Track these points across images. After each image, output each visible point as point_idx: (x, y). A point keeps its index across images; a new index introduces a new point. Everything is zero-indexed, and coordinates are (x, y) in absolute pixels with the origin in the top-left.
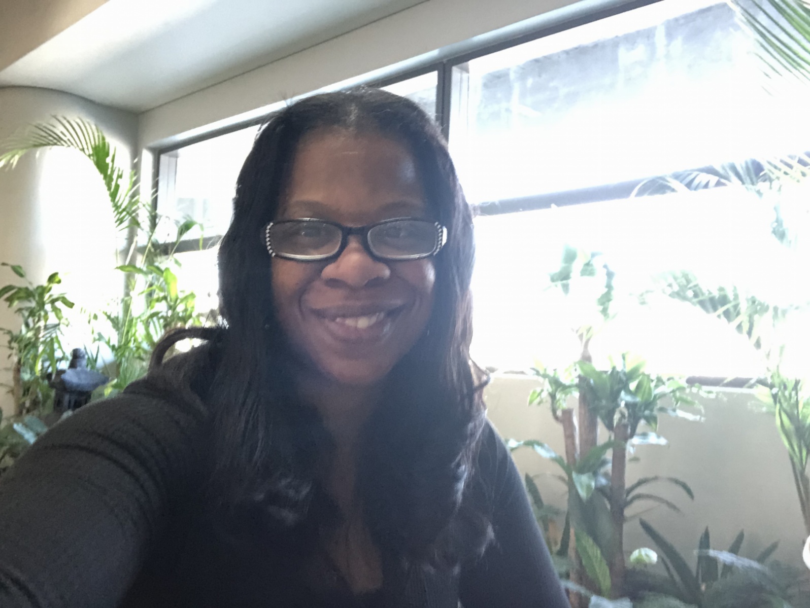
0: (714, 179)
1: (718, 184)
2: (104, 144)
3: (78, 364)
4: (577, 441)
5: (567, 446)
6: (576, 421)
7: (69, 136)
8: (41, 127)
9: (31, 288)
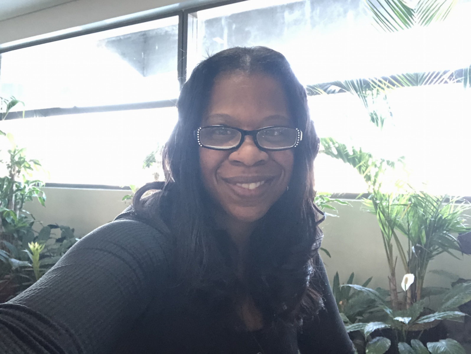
0: (338, 89)
1: (340, 91)
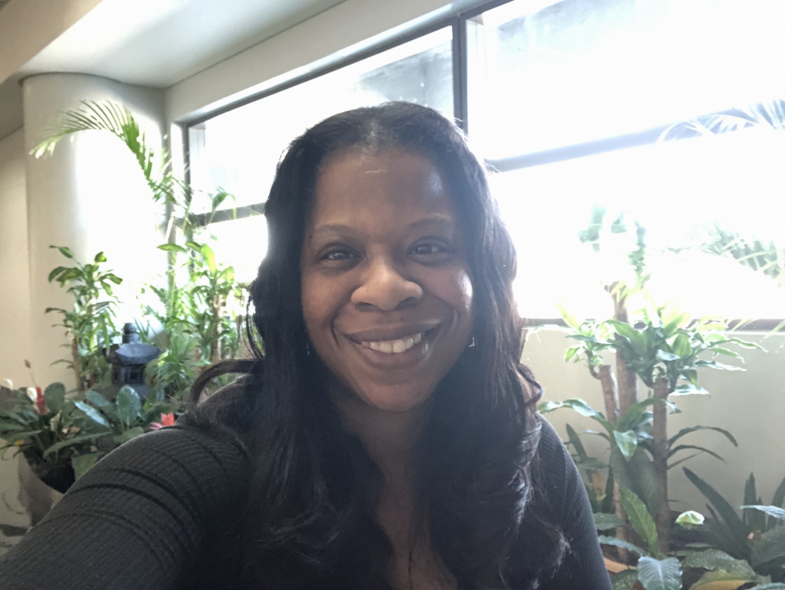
0: (742, 121)
1: (747, 125)
2: (133, 124)
3: (130, 339)
4: (617, 397)
5: (606, 402)
6: (614, 376)
7: (99, 120)
8: (72, 114)
9: (80, 268)
